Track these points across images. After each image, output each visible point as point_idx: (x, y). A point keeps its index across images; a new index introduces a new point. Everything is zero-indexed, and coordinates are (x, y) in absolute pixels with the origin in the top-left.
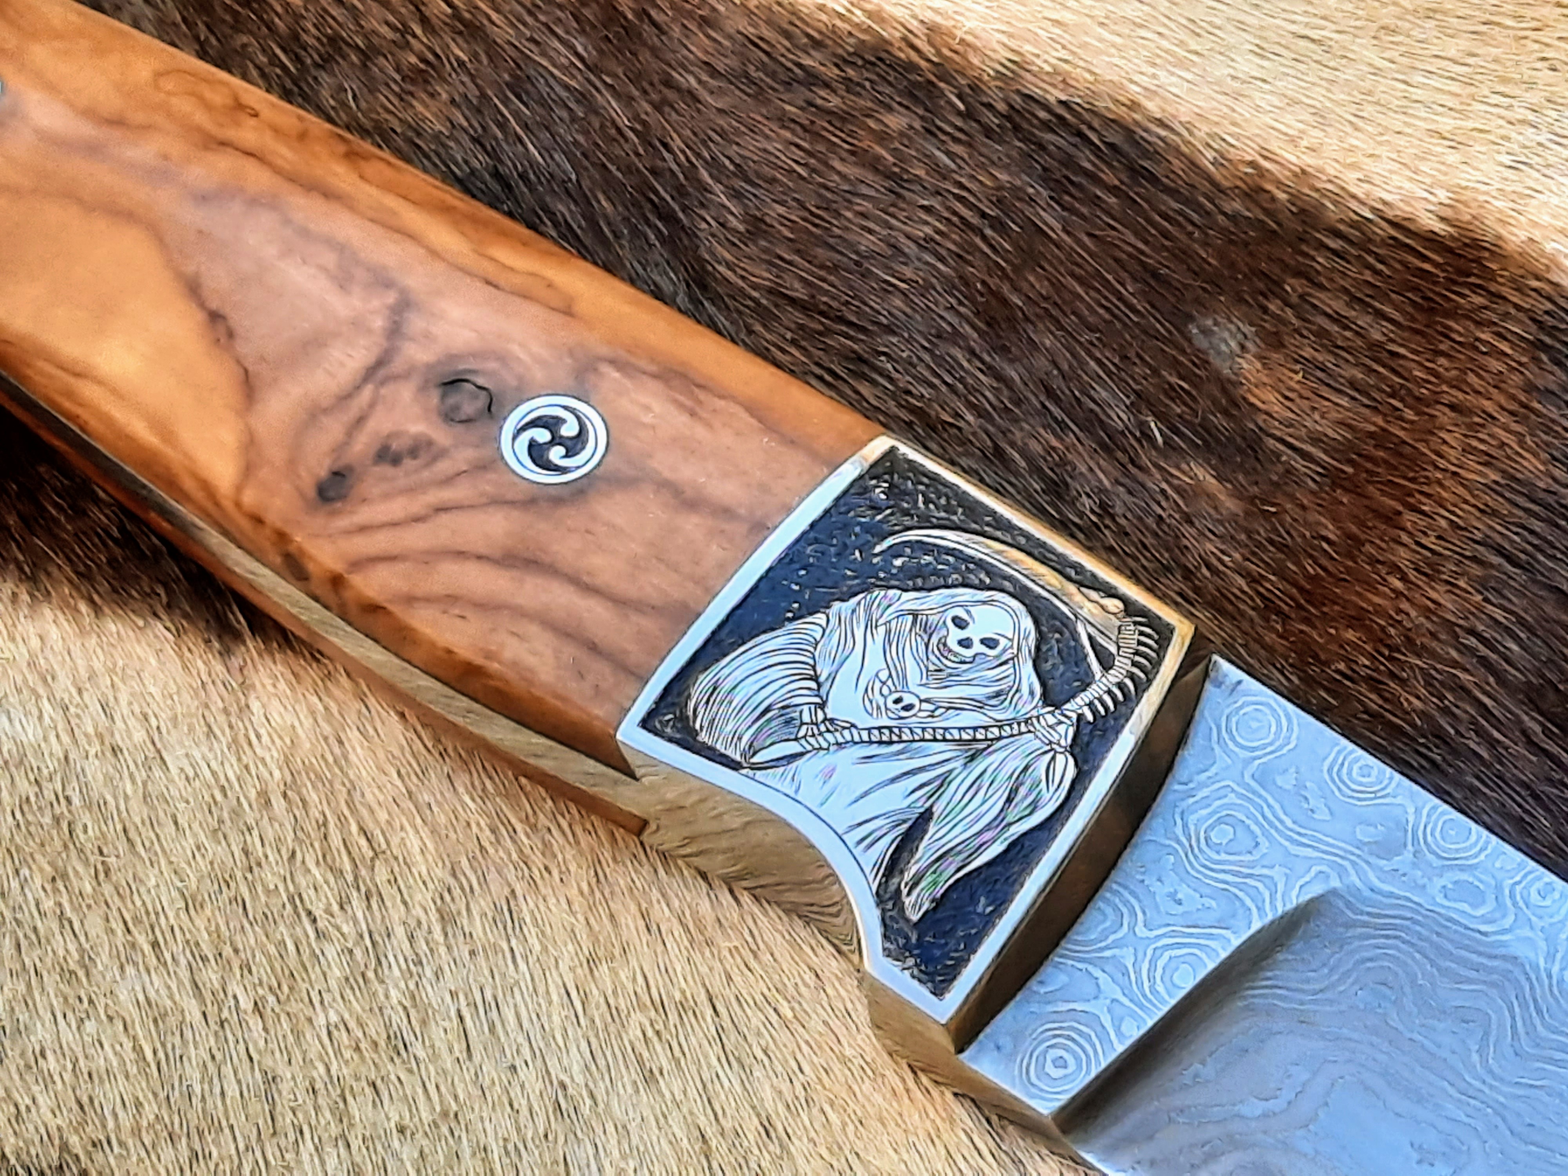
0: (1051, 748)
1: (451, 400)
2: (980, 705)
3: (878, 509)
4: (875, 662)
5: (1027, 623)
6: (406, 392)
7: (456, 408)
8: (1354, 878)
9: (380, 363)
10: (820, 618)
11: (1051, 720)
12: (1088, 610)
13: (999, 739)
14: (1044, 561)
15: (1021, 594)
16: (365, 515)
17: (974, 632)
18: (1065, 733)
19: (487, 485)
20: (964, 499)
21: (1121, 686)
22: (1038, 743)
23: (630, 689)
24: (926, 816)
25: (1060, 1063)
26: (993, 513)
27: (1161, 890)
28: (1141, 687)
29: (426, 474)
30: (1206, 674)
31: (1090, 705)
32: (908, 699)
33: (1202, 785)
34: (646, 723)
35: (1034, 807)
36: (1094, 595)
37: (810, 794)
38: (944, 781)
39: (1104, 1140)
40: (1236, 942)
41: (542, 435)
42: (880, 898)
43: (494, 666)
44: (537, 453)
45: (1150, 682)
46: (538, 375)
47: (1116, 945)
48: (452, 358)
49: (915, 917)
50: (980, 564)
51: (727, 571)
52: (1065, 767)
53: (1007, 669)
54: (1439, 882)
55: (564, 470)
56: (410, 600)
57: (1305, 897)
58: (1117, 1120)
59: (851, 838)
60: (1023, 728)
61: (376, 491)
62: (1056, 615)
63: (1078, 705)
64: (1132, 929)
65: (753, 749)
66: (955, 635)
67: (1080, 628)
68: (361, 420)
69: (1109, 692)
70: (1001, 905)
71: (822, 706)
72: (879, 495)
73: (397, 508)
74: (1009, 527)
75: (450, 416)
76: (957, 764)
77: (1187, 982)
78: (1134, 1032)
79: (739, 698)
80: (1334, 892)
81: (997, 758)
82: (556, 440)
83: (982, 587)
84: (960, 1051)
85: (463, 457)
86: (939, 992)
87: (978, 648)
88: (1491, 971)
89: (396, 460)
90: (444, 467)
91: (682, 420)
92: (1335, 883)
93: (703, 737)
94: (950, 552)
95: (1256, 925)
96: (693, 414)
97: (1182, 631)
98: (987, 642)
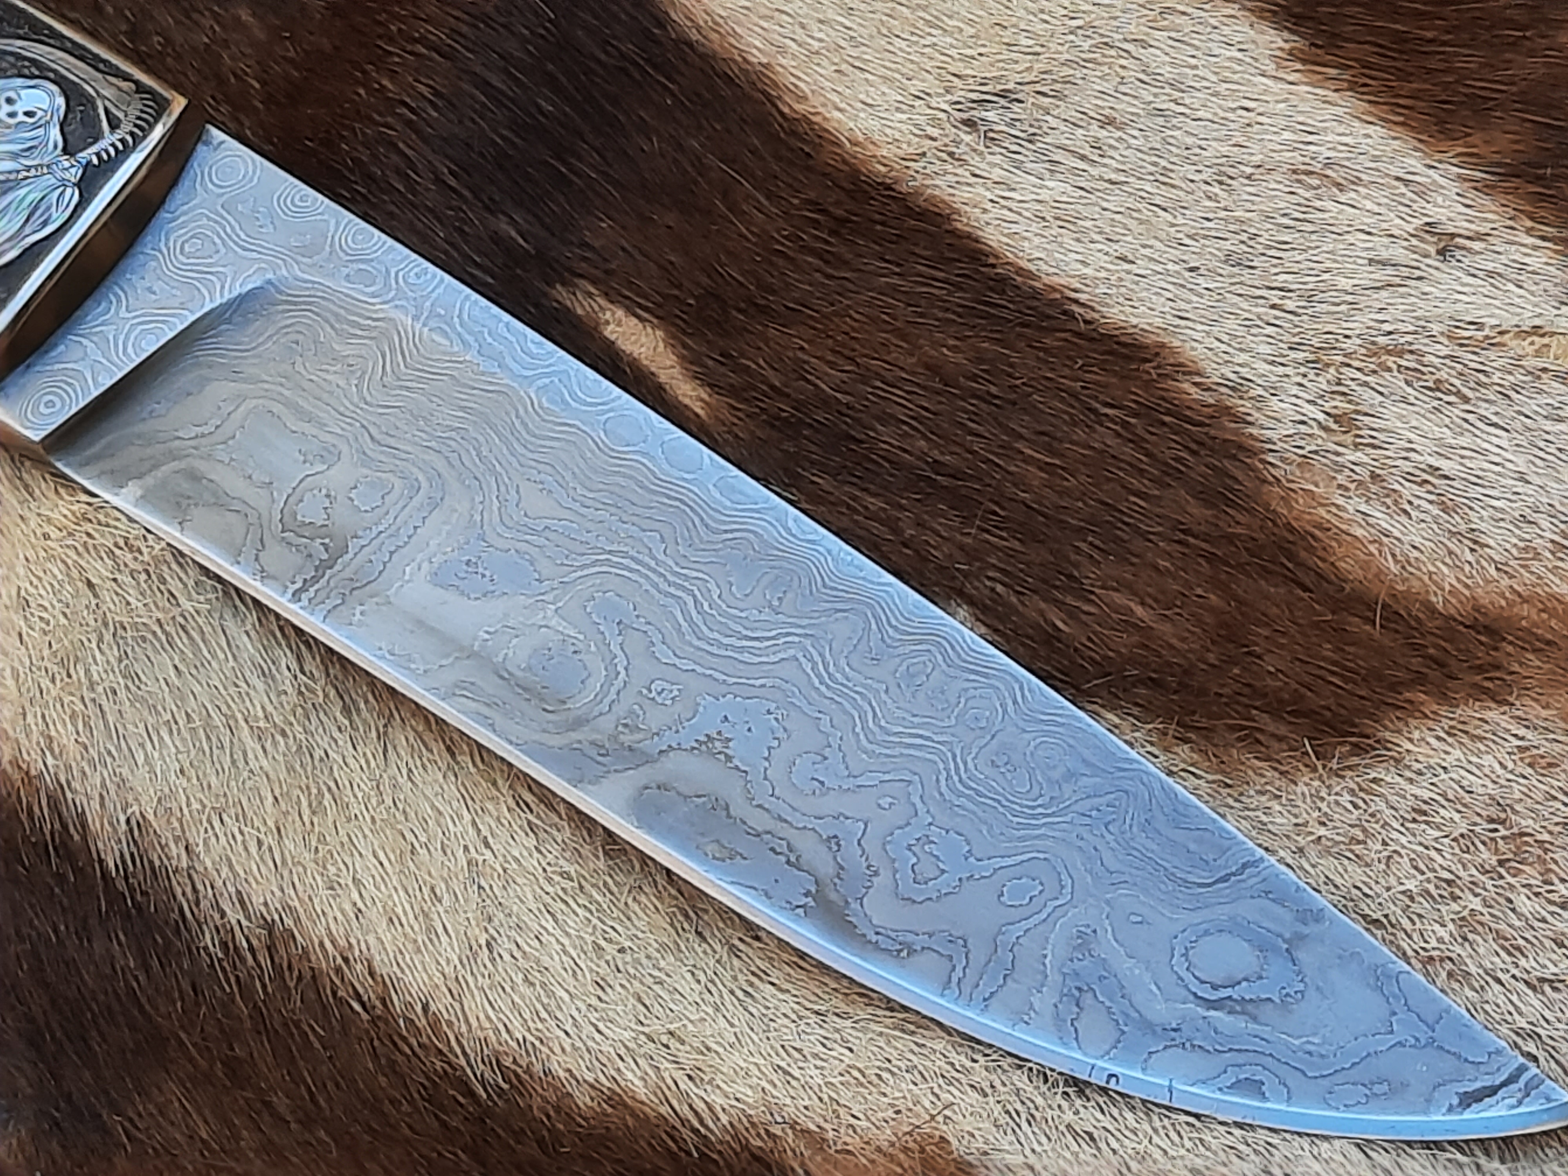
0: (64, 183)
2: (15, 156)
5: (61, 101)
8: (285, 272)
11: (67, 164)
13: (26, 178)
14: (80, 59)
15: (60, 81)
17: (20, 107)
18: (75, 174)
20: (30, 20)
21: (122, 141)
22: (54, 181)
25: (50, 405)
26: (50, 28)
27: (142, 285)
28: (137, 140)
30: (199, 138)
31: (98, 154)
33: (185, 213)
35: (45, 224)
39: (78, 458)
40: (193, 319)
45: (145, 137)
47: (107, 325)
50: (33, 61)
52: (72, 196)
53: (41, 131)
54: (345, 271)
57: (247, 287)
58: (91, 444)
60: (45, 170)
62: (83, 94)
63: (89, 154)
64: (117, 313)
66: (6, 109)
67: (99, 103)
69: (113, 145)
74: (62, 37)
77: (152, 347)
78: (107, 382)
80: (269, 282)
81: (23, 192)
83: (33, 77)
87: (21, 118)
88: (374, 329)
92: (270, 276)
95: (208, 306)
97: (179, 103)
98: (28, 114)
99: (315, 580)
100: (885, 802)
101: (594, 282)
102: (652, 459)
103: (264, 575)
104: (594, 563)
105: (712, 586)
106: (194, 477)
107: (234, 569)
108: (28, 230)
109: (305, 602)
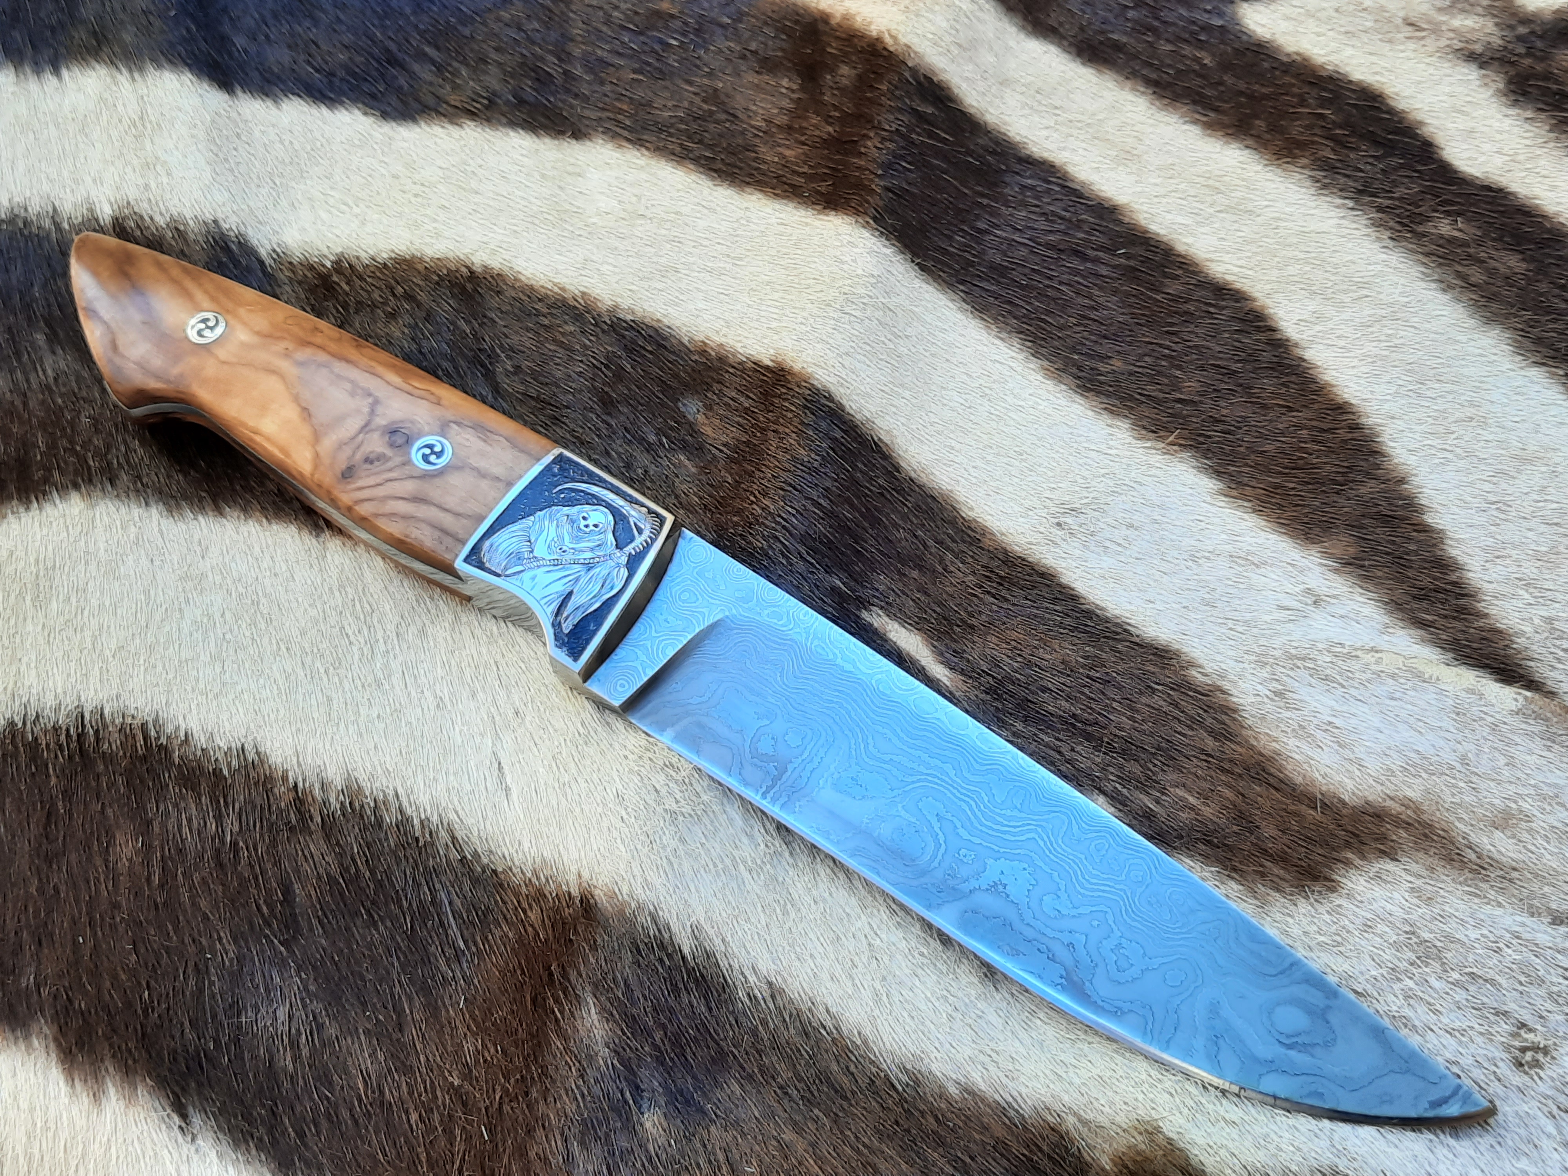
0: (618, 565)
1: (393, 438)
2: (592, 549)
3: (555, 476)
4: (553, 534)
5: (611, 518)
6: (376, 435)
7: (395, 442)
8: (734, 611)
9: (366, 425)
10: (532, 518)
11: (619, 555)
12: (633, 513)
13: (599, 562)
14: (617, 494)
15: (608, 506)
16: (360, 483)
17: (591, 522)
18: (624, 559)
19: (407, 471)
20: (587, 471)
21: (646, 541)
22: (614, 564)
23: (459, 546)
24: (570, 593)
25: (622, 686)
26: (598, 476)
27: (661, 618)
28: (653, 541)
29: (383, 467)
30: (679, 535)
31: (634, 548)
32: (565, 548)
33: (678, 577)
34: (466, 560)
35: (612, 588)
36: (636, 506)
37: (527, 585)
38: (577, 580)
39: (639, 715)
40: (690, 637)
41: (428, 451)
42: (553, 625)
43: (409, 540)
44: (425, 458)
45: (657, 539)
46: (427, 428)
47: (645, 639)
48: (394, 423)
49: (566, 631)
50: (593, 496)
51: (497, 501)
52: (624, 573)
53: (602, 536)
54: (766, 612)
55: (434, 464)
56: (377, 515)
57: (716, 619)
58: (644, 706)
59: (543, 602)
60: (608, 558)
61: (363, 474)
62: (622, 514)
63: (629, 549)
64: (650, 634)
65: (506, 569)
66: (583, 523)
67: (631, 519)
68: (358, 447)
69: (641, 543)
70: (599, 625)
71: (532, 552)
72: (556, 470)
73: (371, 481)
74: (605, 481)
75: (392, 445)
76: (582, 573)
77: (671, 653)
78: (651, 673)
79: (500, 550)
80: (727, 617)
81: (598, 570)
82: (433, 453)
83: (593, 504)
84: (585, 681)
85: (398, 460)
86: (576, 659)
87: (592, 528)
88: (785, 645)
89: (371, 463)
90: (390, 464)
91: (481, 444)
92: (727, 613)
93: (487, 565)
94: (582, 491)
95: (697, 631)
96: (485, 441)
97: (670, 519)
98: (596, 526)
99: (773, 787)
100: (1095, 923)
101: (882, 608)
102: (942, 722)
103: (746, 784)
104: (919, 781)
105: (983, 795)
106: (700, 725)
107: (730, 780)
108: (604, 591)
109: (769, 799)
